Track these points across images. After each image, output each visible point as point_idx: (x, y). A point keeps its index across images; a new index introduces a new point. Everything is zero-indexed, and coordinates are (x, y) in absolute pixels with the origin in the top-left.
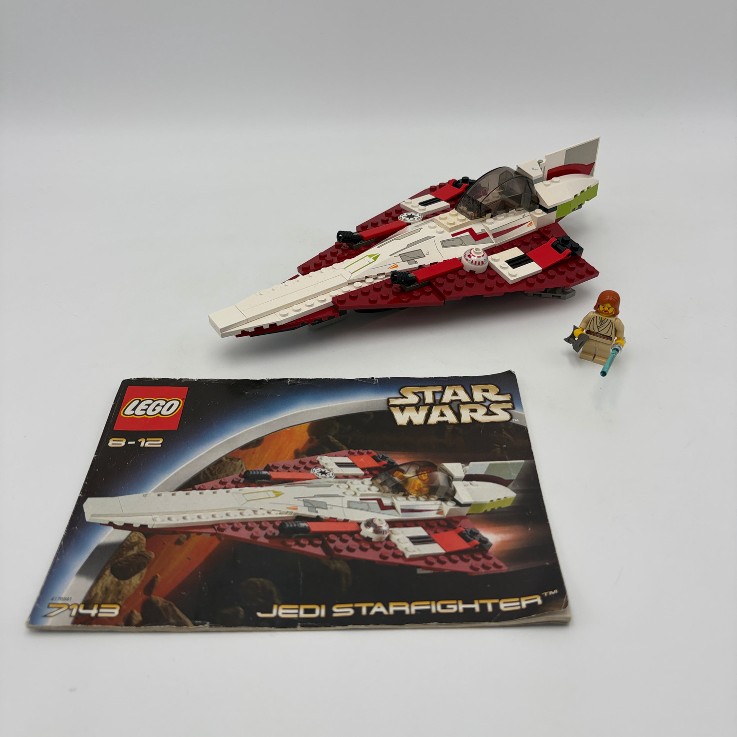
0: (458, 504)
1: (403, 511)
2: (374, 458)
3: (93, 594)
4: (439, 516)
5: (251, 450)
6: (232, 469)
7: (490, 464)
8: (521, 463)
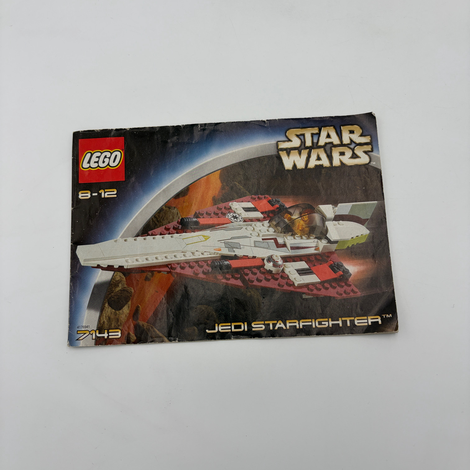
0: (329, 241)
1: (292, 248)
2: (269, 202)
3: (102, 322)
4: (316, 252)
5: (181, 199)
6: (171, 217)
7: (353, 205)
8: (373, 204)
